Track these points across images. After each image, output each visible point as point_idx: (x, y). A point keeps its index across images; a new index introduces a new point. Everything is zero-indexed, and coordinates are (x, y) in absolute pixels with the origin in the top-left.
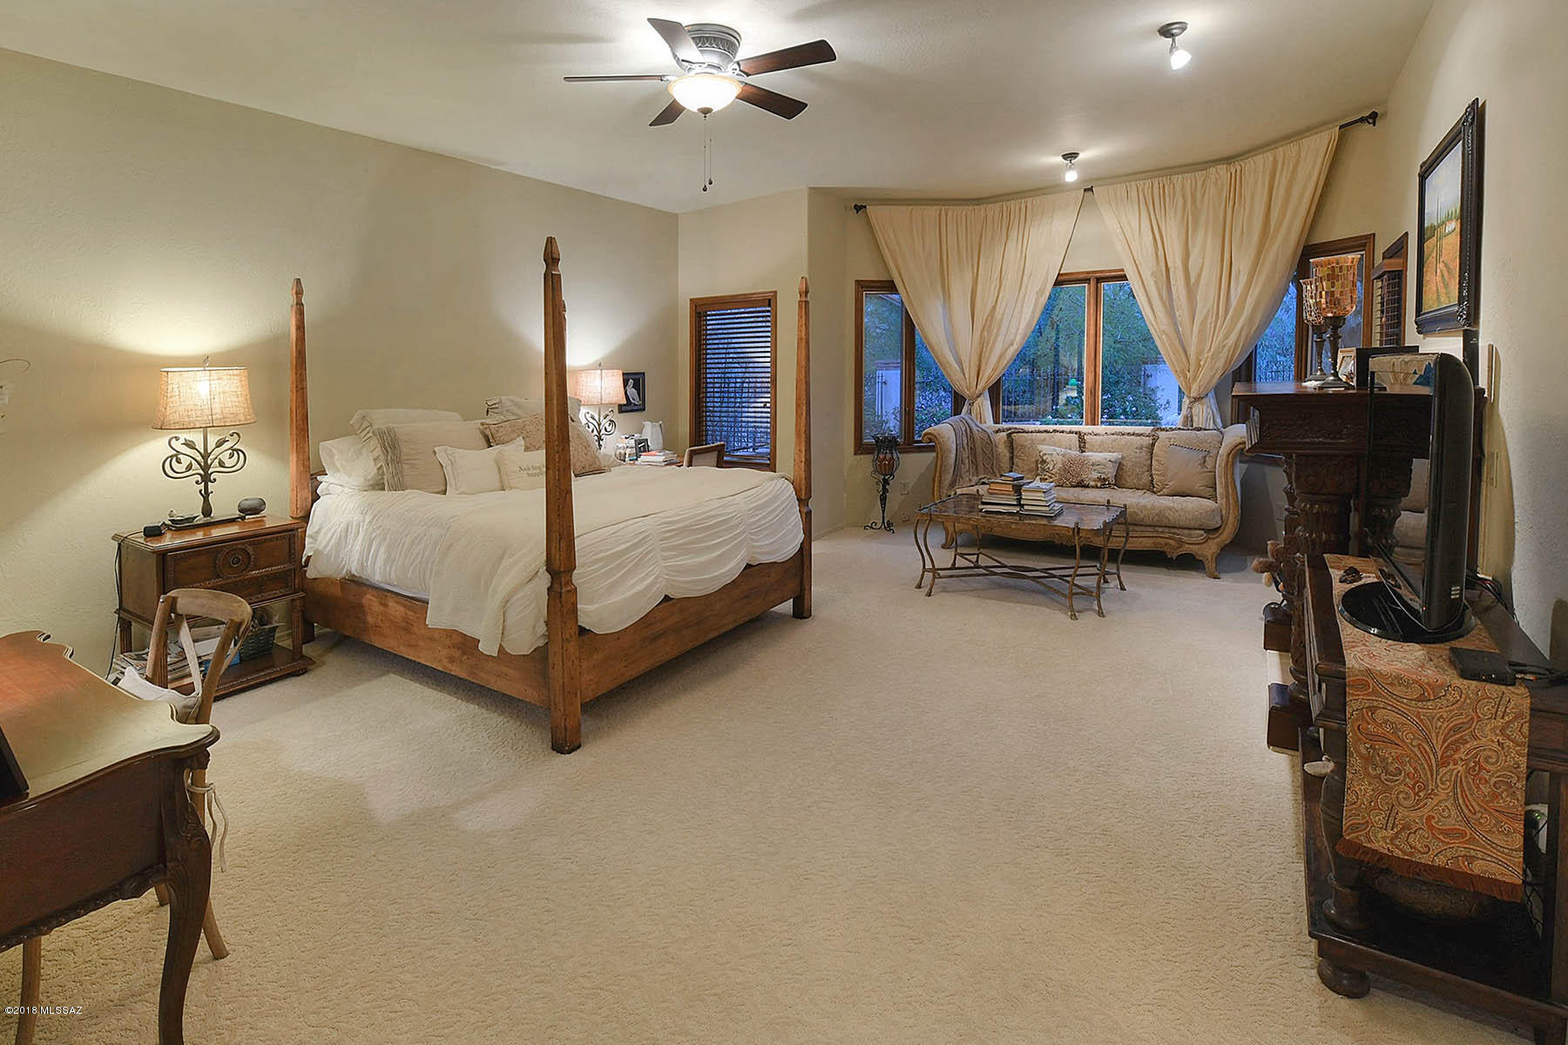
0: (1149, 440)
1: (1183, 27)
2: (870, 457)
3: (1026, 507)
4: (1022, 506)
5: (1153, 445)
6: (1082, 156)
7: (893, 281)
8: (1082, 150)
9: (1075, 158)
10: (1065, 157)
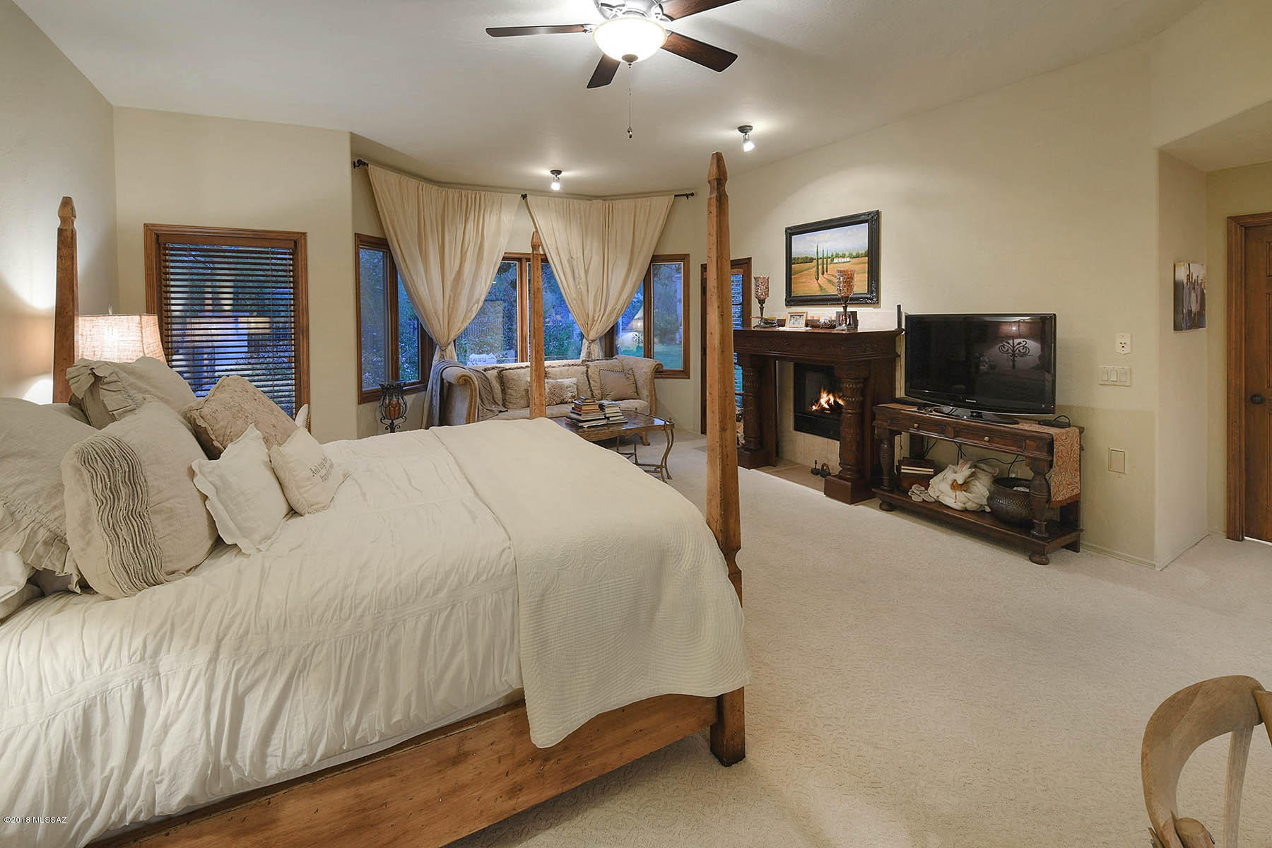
0: (584, 369)
1: (750, 128)
2: (377, 404)
3: (611, 419)
4: (608, 418)
5: (587, 371)
6: (563, 174)
7: (386, 240)
8: (565, 170)
9: (559, 174)
10: (553, 172)
